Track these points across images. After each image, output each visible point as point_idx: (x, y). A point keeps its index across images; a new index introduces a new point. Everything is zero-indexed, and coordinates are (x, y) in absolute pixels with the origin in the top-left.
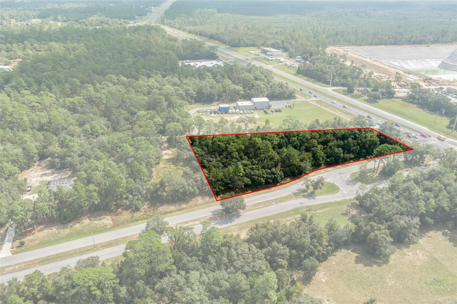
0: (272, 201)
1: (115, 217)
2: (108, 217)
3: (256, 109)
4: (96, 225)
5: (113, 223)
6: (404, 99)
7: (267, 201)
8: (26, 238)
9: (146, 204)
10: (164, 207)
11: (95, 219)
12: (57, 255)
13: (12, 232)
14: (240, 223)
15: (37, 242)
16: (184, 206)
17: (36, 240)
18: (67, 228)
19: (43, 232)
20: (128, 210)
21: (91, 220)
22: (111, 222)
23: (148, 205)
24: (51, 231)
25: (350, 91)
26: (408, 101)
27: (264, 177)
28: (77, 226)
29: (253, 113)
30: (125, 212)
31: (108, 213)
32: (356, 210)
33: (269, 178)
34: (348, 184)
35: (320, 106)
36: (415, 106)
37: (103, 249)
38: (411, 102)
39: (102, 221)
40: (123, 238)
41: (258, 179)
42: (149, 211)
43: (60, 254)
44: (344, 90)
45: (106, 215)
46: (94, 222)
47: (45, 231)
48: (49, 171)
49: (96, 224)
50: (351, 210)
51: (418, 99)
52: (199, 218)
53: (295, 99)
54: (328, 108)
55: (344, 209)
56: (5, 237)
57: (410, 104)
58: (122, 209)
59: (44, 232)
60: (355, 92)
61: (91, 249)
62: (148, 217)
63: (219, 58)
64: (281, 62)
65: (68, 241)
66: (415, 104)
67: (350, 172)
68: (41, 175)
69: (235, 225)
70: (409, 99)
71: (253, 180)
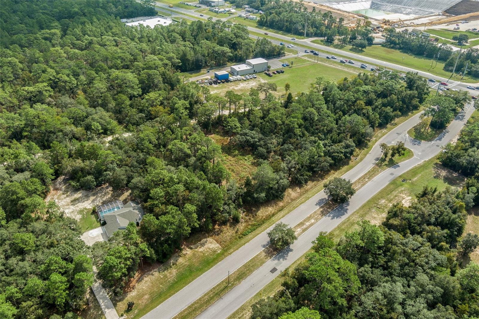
0: (364, 177)
1: (217, 237)
2: (210, 239)
3: (255, 72)
4: (204, 254)
5: (220, 245)
6: (383, 45)
7: (359, 179)
8: (129, 296)
9: (242, 212)
10: (261, 210)
11: (195, 246)
12: (190, 307)
13: (101, 293)
14: (355, 210)
15: (146, 297)
16: (281, 204)
17: (143, 295)
18: (171, 267)
19: (143, 281)
20: (226, 225)
21: (191, 249)
22: (218, 245)
23: (244, 212)
24: (153, 277)
25: (329, 42)
26: (389, 46)
27: (342, 153)
28: (181, 260)
29: (256, 78)
30: (224, 228)
31: (207, 235)
32: (445, 170)
33: (347, 153)
34: (415, 144)
35: (316, 61)
36: (398, 51)
37: (240, 282)
38: (392, 48)
39: (206, 246)
40: (250, 261)
41: (338, 156)
42: (250, 219)
43: (192, 305)
44: (322, 41)
45: (206, 237)
46: (196, 250)
47: (145, 279)
48: (78, 195)
49: (201, 252)
50: (439, 171)
51: (399, 44)
52: (311, 215)
53: (285, 56)
54: (325, 63)
55: (433, 172)
56: (98, 303)
57: (392, 50)
58: (219, 225)
59: (146, 281)
60: (336, 42)
61: (226, 287)
62: (255, 227)
63: (159, 14)
64: (232, 14)
65: (186, 284)
66: (396, 49)
67: (405, 131)
68: (72, 202)
69: (353, 214)
70: (389, 45)
71: (333, 158)
